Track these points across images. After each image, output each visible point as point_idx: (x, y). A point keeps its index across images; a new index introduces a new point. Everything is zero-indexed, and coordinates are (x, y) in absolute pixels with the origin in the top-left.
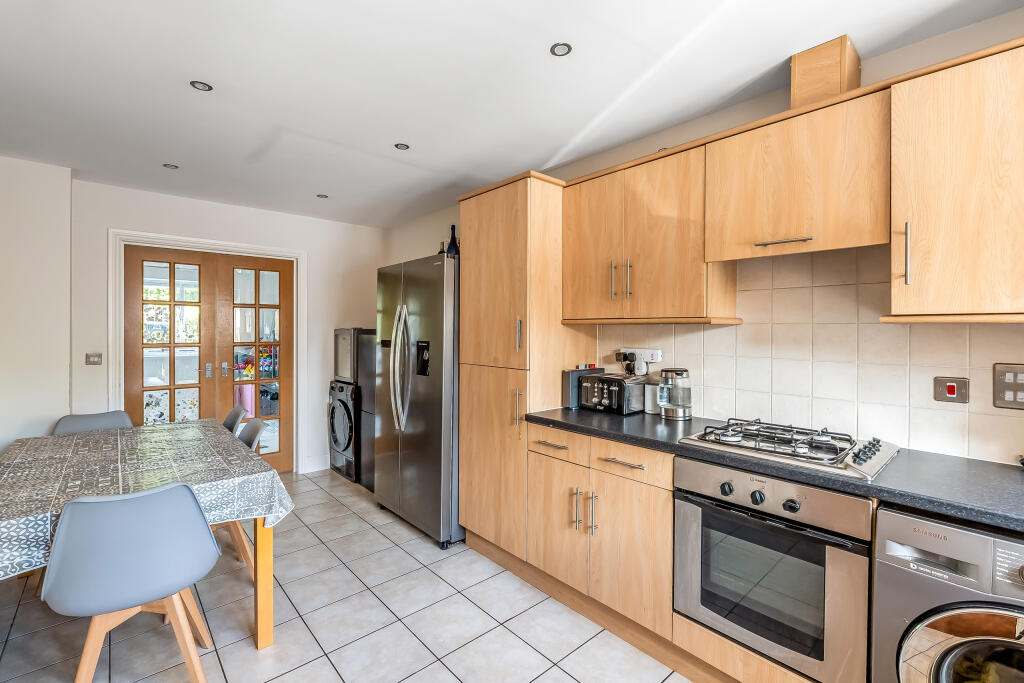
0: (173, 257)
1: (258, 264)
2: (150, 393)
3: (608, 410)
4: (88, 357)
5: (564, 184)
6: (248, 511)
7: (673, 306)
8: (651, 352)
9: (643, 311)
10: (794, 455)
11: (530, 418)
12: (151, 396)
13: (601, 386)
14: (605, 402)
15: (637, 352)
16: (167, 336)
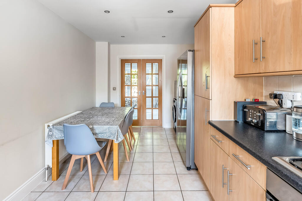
0: (131, 61)
1: (152, 61)
2: (127, 98)
3: (257, 126)
4: (113, 88)
5: (234, 5)
6: (110, 136)
8: (293, 94)
11: (210, 123)
12: (127, 99)
13: (253, 111)
14: (255, 121)
15: (284, 93)
16: (130, 83)
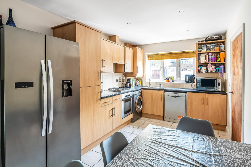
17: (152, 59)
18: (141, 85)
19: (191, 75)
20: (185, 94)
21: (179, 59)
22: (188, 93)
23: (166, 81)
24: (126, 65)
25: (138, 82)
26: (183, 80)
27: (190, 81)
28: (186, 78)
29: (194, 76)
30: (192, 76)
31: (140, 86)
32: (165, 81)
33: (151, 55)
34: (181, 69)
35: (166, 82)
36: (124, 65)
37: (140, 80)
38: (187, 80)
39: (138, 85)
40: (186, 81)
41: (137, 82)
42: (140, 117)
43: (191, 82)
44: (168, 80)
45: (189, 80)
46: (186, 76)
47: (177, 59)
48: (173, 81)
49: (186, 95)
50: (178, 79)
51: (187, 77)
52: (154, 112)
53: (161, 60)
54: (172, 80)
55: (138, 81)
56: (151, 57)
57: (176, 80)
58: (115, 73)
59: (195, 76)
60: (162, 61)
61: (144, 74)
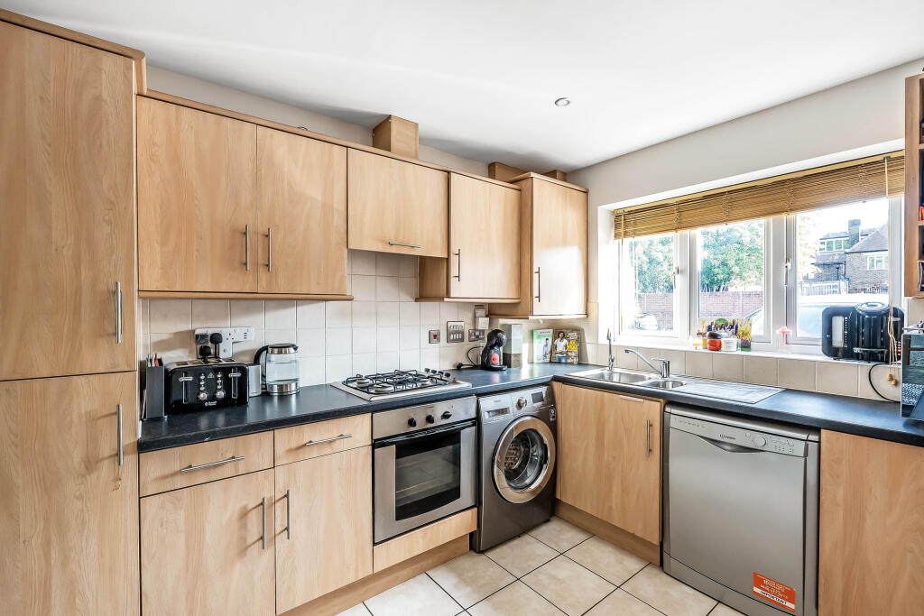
3: (224, 404)
7: (318, 284)
9: (282, 286)
10: (424, 387)
13: (211, 376)
14: (221, 394)
15: (225, 333)
17: (635, 234)
18: (576, 360)
19: (865, 307)
20: (804, 436)
21: (784, 216)
22: (823, 432)
23: (700, 340)
24: (454, 259)
25: (561, 345)
26: (809, 342)
27: (856, 350)
28: (828, 330)
29: (892, 319)
30: (878, 319)
31: (572, 364)
32: (698, 344)
33: (630, 213)
34: (801, 274)
35: (700, 348)
36: (448, 260)
37: (573, 335)
38: (838, 340)
39: (560, 359)
40: (831, 351)
41: (558, 342)
42: (547, 521)
43: (871, 357)
44: (714, 336)
45: (851, 338)
46: (830, 315)
47: (771, 219)
48: (746, 345)
49: (813, 447)
50: (778, 331)
51: (839, 323)
52: (610, 507)
53: (680, 232)
54: (735, 341)
55: (564, 337)
56: (626, 222)
57: (762, 340)
58: (417, 300)
59: (897, 313)
60: (683, 239)
61: (591, 306)
